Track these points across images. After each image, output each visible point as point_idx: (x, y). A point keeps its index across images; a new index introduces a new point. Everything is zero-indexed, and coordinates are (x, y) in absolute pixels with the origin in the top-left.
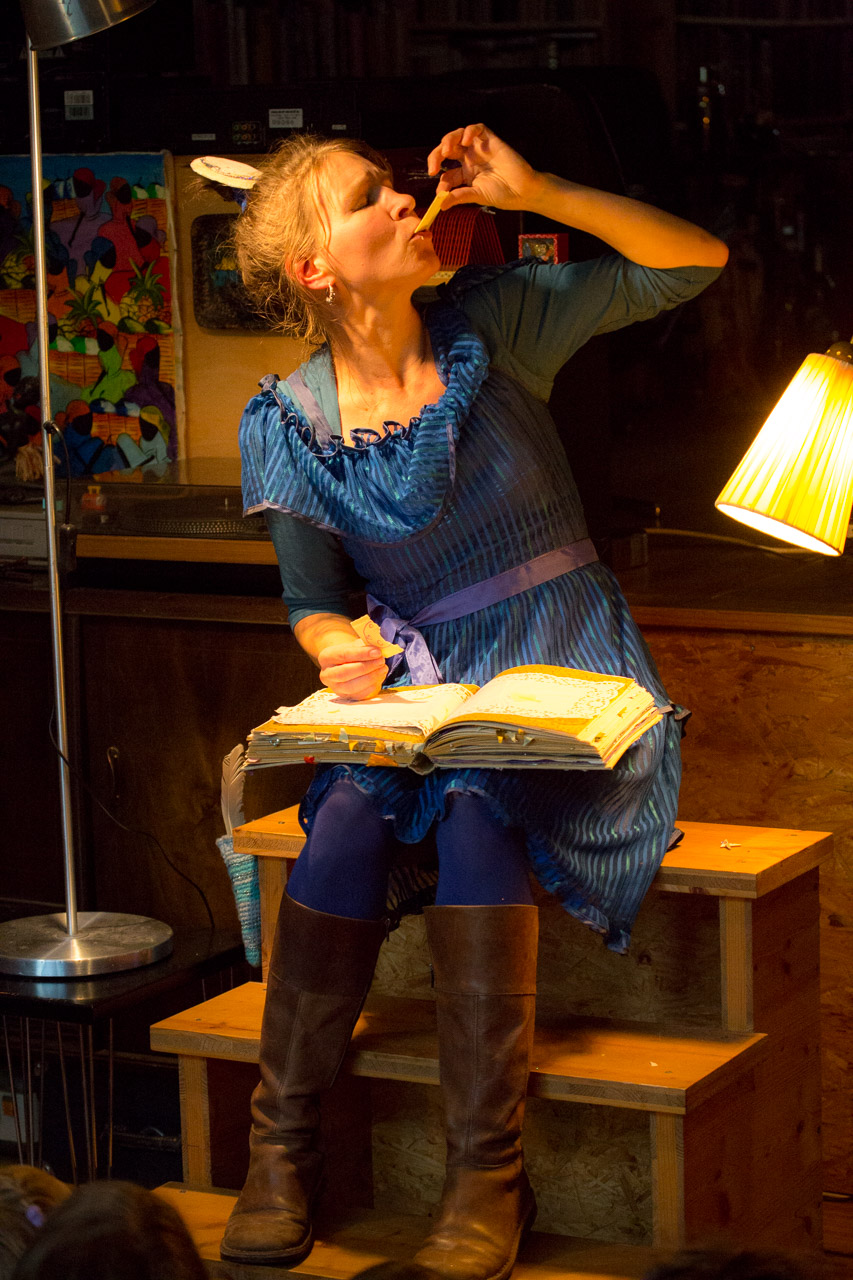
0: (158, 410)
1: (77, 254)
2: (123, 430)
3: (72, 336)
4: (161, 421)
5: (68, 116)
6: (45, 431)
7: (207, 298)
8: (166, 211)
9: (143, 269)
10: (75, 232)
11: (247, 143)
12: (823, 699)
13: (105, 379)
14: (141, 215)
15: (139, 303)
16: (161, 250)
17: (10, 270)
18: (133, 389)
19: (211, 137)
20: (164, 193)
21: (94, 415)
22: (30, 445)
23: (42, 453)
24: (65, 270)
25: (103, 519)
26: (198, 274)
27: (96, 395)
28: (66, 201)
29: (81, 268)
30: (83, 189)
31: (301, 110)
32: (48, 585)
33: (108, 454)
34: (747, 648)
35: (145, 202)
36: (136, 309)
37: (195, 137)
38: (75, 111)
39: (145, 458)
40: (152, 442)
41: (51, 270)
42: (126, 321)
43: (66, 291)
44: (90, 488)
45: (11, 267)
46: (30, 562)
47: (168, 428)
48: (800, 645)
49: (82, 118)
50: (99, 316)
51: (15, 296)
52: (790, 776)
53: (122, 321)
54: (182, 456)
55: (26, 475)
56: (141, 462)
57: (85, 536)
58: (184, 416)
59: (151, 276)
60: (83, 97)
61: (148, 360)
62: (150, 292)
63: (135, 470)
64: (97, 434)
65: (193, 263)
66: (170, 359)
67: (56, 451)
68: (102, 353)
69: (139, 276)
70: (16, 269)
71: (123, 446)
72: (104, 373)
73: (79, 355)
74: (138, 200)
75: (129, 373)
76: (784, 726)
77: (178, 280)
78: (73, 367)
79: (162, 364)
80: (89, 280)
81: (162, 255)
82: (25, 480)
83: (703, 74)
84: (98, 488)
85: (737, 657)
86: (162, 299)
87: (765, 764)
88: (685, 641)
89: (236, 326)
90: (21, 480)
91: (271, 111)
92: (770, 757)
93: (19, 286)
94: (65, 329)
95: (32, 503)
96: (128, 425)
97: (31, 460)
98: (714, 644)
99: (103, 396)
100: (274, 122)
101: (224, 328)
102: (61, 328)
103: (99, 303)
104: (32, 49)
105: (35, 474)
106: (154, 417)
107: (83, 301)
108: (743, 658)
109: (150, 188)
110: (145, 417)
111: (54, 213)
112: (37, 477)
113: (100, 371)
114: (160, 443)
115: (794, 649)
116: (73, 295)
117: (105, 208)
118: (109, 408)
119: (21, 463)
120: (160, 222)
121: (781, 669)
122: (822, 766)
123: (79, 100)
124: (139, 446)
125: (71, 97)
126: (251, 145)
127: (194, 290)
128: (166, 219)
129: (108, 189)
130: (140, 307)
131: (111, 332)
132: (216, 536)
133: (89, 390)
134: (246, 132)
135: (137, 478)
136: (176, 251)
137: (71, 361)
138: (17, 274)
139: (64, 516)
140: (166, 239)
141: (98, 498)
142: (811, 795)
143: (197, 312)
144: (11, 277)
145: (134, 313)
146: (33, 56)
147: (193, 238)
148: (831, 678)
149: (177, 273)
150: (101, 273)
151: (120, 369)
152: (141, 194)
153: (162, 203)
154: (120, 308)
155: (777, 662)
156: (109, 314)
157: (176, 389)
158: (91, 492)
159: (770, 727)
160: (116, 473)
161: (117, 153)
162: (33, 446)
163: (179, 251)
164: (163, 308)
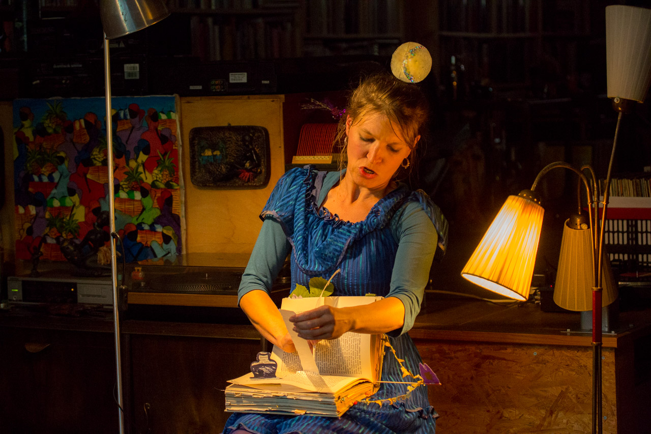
0: (172, 228)
1: (130, 148)
2: (154, 239)
3: (127, 190)
4: (173, 234)
5: (126, 77)
6: (112, 237)
7: (197, 170)
8: (176, 125)
9: (164, 156)
10: (129, 136)
11: (218, 90)
12: (518, 377)
13: (144, 212)
14: (163, 128)
15: (162, 173)
16: (174, 146)
17: (95, 156)
18: (159, 217)
19: (200, 87)
20: (175, 116)
21: (139, 231)
22: (105, 246)
23: (110, 250)
24: (124, 156)
25: (142, 285)
26: (193, 158)
27: (140, 221)
28: (125, 121)
29: (133, 154)
30: (133, 115)
31: (246, 74)
32: (113, 319)
33: (146, 251)
34: (478, 351)
35: (165, 121)
36: (160, 176)
37: (192, 88)
38: (130, 74)
39: (165, 253)
40: (169, 245)
41: (117, 155)
42: (155, 182)
43: (124, 167)
44: (136, 268)
45: (96, 155)
46: (105, 307)
47: (177, 237)
48: (506, 349)
49: (134, 78)
50: (141, 180)
51: (98, 169)
52: (501, 418)
53: (153, 183)
54: (184, 252)
55: (103, 262)
56: (163, 255)
57: (132, 293)
58: (185, 231)
59: (168, 159)
60: (134, 67)
61: (166, 202)
62: (167, 167)
63: (160, 259)
64: (140, 241)
65: (190, 152)
66: (178, 202)
67: (117, 249)
68: (143, 199)
69: (162, 159)
70: (99, 156)
71: (153, 247)
72: (144, 209)
73: (131, 200)
74: (162, 120)
75: (157, 209)
76: (498, 391)
77: (182, 161)
78: (127, 206)
79: (174, 204)
80: (136, 161)
81: (174, 148)
82: (102, 264)
83: (453, 60)
84: (140, 268)
85: (473, 355)
86: (174, 171)
87: (488, 411)
88: (445, 348)
89: (212, 185)
90: (101, 264)
91: (230, 74)
92: (491, 408)
93: (100, 164)
94: (124, 186)
95: (106, 276)
96: (156, 236)
97: (106, 255)
98: (460, 349)
99: (143, 221)
100: (232, 79)
101: (206, 186)
102: (121, 186)
103: (142, 173)
104: (106, 39)
105: (107, 261)
106: (169, 232)
107: (133, 171)
108: (476, 356)
109: (168, 114)
110: (165, 232)
111: (119, 127)
112: (109, 263)
113: (142, 208)
114: (172, 246)
115: (503, 351)
116: (128, 169)
117: (145, 124)
118: (146, 227)
119: (100, 255)
120: (173, 131)
121: (496, 361)
122: (517, 413)
123: (132, 69)
124: (162, 247)
125: (128, 68)
126: (220, 91)
127: (191, 166)
128: (176, 130)
129: (146, 114)
130: (162, 175)
131: (148, 188)
132: (200, 293)
133: (135, 218)
134: (217, 85)
135: (161, 263)
136: (182, 146)
137: (127, 203)
138: (99, 158)
139: (121, 282)
140: (176, 140)
141: (140, 274)
142: (512, 428)
143: (192, 177)
144: (97, 160)
145: (160, 178)
146: (107, 42)
147: (190, 139)
148: (523, 366)
149: (182, 158)
150: (143, 157)
151: (152, 207)
152: (163, 117)
153: (174, 121)
154: (152, 176)
155: (494, 358)
156: (146, 178)
157: (181, 218)
158: (136, 271)
159: (491, 392)
160: (149, 261)
161: (152, 96)
162: (107, 247)
163: (183, 146)
164: (174, 175)
